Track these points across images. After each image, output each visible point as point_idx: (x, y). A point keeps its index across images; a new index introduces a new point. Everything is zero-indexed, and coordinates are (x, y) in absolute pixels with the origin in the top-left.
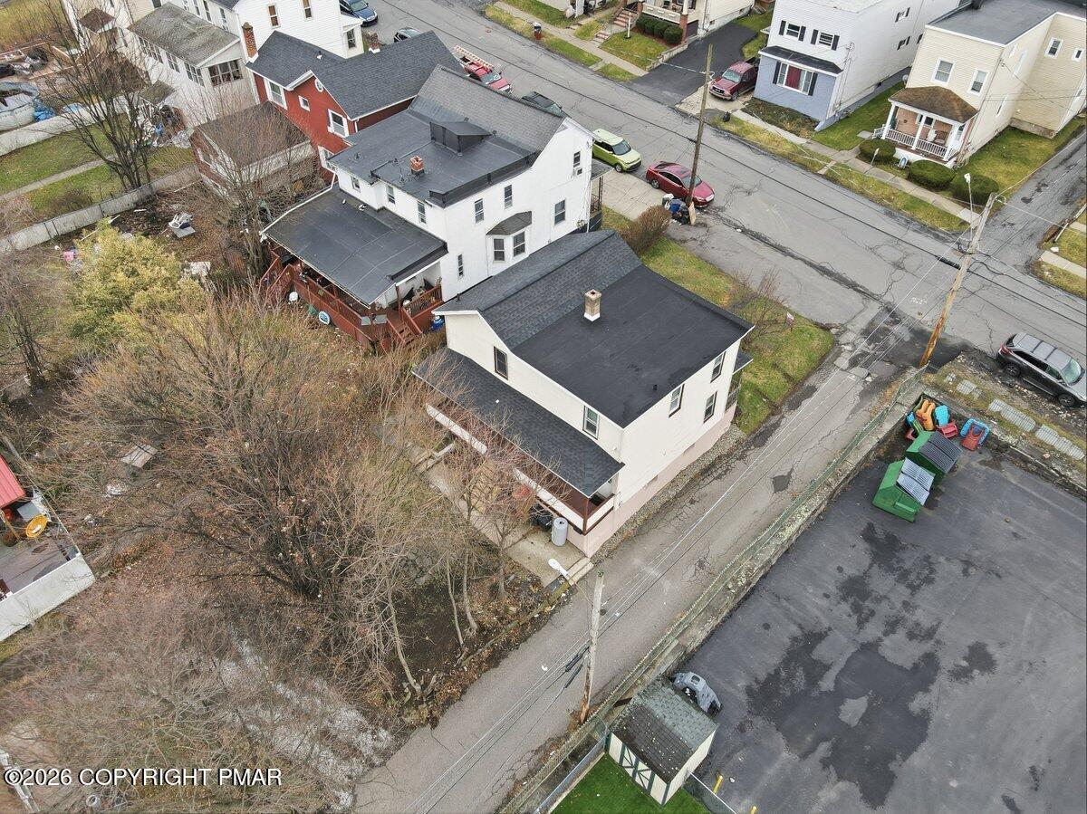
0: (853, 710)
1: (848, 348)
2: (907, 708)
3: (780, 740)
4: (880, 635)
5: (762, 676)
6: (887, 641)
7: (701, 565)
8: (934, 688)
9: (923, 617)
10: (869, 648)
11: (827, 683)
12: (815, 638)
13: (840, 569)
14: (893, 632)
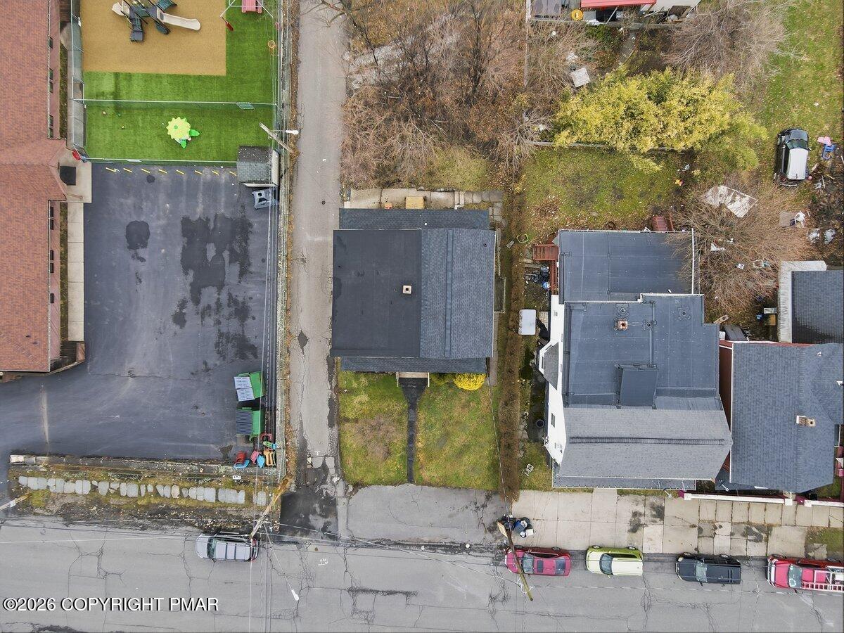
0: (211, 251)
1: (335, 480)
2: (194, 270)
3: (228, 215)
4: (220, 297)
5: (251, 237)
6: (216, 296)
7: (303, 260)
8: (189, 288)
9: (210, 321)
10: (221, 286)
11: (226, 254)
12: (243, 272)
13: (254, 318)
14: (216, 303)
